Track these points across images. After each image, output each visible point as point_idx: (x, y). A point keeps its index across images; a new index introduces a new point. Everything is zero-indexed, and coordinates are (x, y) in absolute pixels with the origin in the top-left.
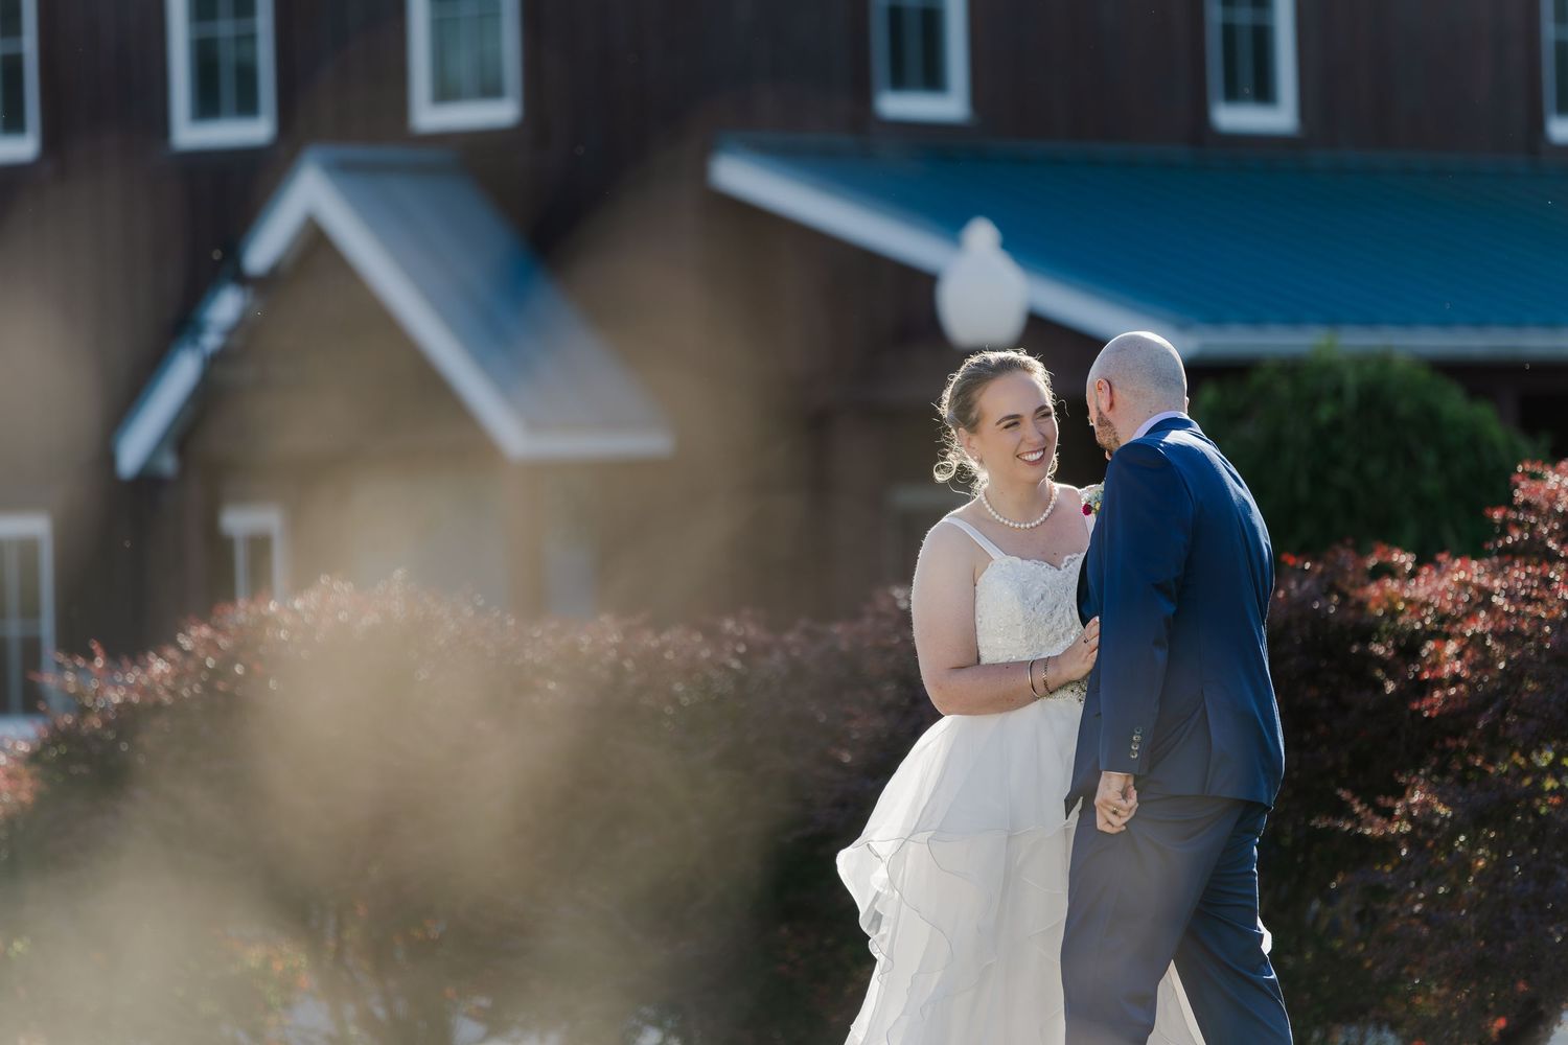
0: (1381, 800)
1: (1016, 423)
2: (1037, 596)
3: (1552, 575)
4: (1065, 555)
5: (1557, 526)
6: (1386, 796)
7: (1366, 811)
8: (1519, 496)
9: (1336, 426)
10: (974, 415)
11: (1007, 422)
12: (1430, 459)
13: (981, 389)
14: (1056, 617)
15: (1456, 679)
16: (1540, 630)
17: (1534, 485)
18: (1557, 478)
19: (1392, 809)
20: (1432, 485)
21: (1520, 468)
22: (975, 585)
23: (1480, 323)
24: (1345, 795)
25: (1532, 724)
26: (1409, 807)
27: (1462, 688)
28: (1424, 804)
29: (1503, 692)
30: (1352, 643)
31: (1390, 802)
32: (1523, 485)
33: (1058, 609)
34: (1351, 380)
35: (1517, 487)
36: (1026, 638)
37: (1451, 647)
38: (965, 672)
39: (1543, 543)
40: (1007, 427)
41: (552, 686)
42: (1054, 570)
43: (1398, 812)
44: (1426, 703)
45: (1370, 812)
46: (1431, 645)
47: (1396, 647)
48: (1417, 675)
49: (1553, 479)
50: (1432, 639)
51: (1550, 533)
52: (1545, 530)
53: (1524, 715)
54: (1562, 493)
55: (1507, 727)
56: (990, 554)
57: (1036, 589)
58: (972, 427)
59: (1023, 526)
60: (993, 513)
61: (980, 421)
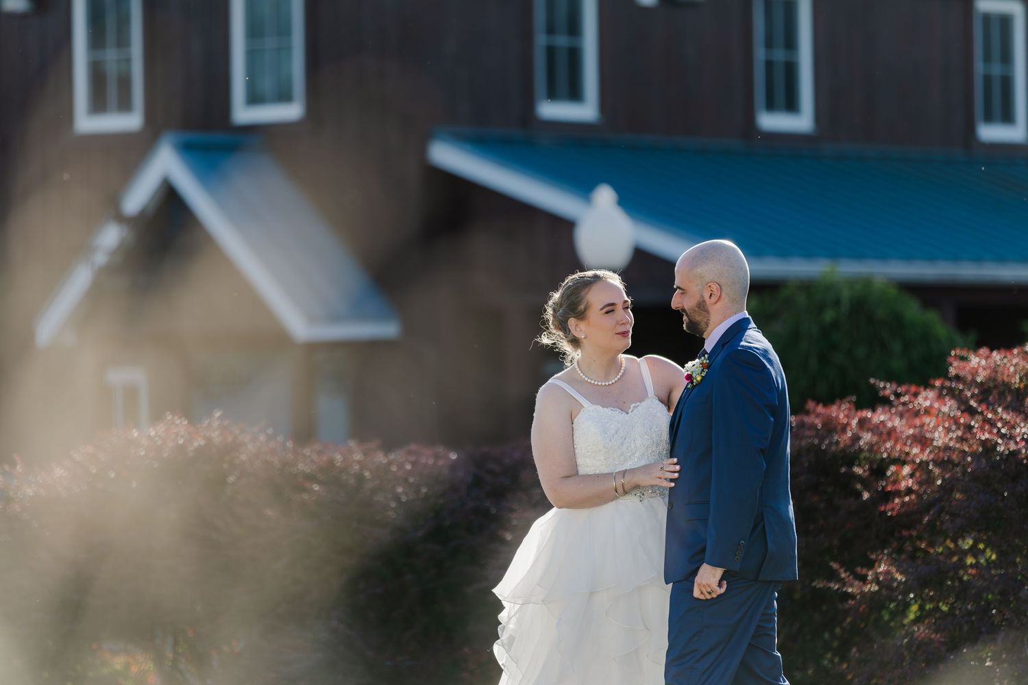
0: (859, 569)
1: (612, 311)
2: (612, 432)
3: (973, 423)
4: (633, 403)
5: (976, 391)
6: (862, 567)
7: (849, 576)
8: (952, 371)
9: (835, 325)
10: (582, 307)
11: (606, 310)
12: (897, 347)
15: (909, 491)
16: (964, 459)
17: (962, 364)
18: (977, 360)
19: (866, 576)
21: (953, 353)
22: (572, 423)
23: (931, 258)
24: (835, 566)
25: (959, 521)
26: (877, 575)
27: (913, 497)
28: (887, 573)
29: (939, 500)
30: (841, 466)
31: (864, 571)
32: (955, 364)
34: (846, 294)
35: (951, 365)
37: (906, 470)
38: (568, 480)
39: (967, 401)
40: (607, 313)
41: (317, 488)
42: (624, 414)
43: (869, 578)
44: (889, 506)
45: (851, 577)
46: (893, 468)
47: (871, 469)
48: (884, 488)
49: (975, 361)
50: (894, 464)
51: (972, 396)
52: (969, 394)
53: (953, 515)
54: (980, 370)
55: (942, 523)
56: (583, 404)
57: (612, 426)
58: (581, 316)
59: (603, 384)
60: (584, 377)
61: (588, 310)
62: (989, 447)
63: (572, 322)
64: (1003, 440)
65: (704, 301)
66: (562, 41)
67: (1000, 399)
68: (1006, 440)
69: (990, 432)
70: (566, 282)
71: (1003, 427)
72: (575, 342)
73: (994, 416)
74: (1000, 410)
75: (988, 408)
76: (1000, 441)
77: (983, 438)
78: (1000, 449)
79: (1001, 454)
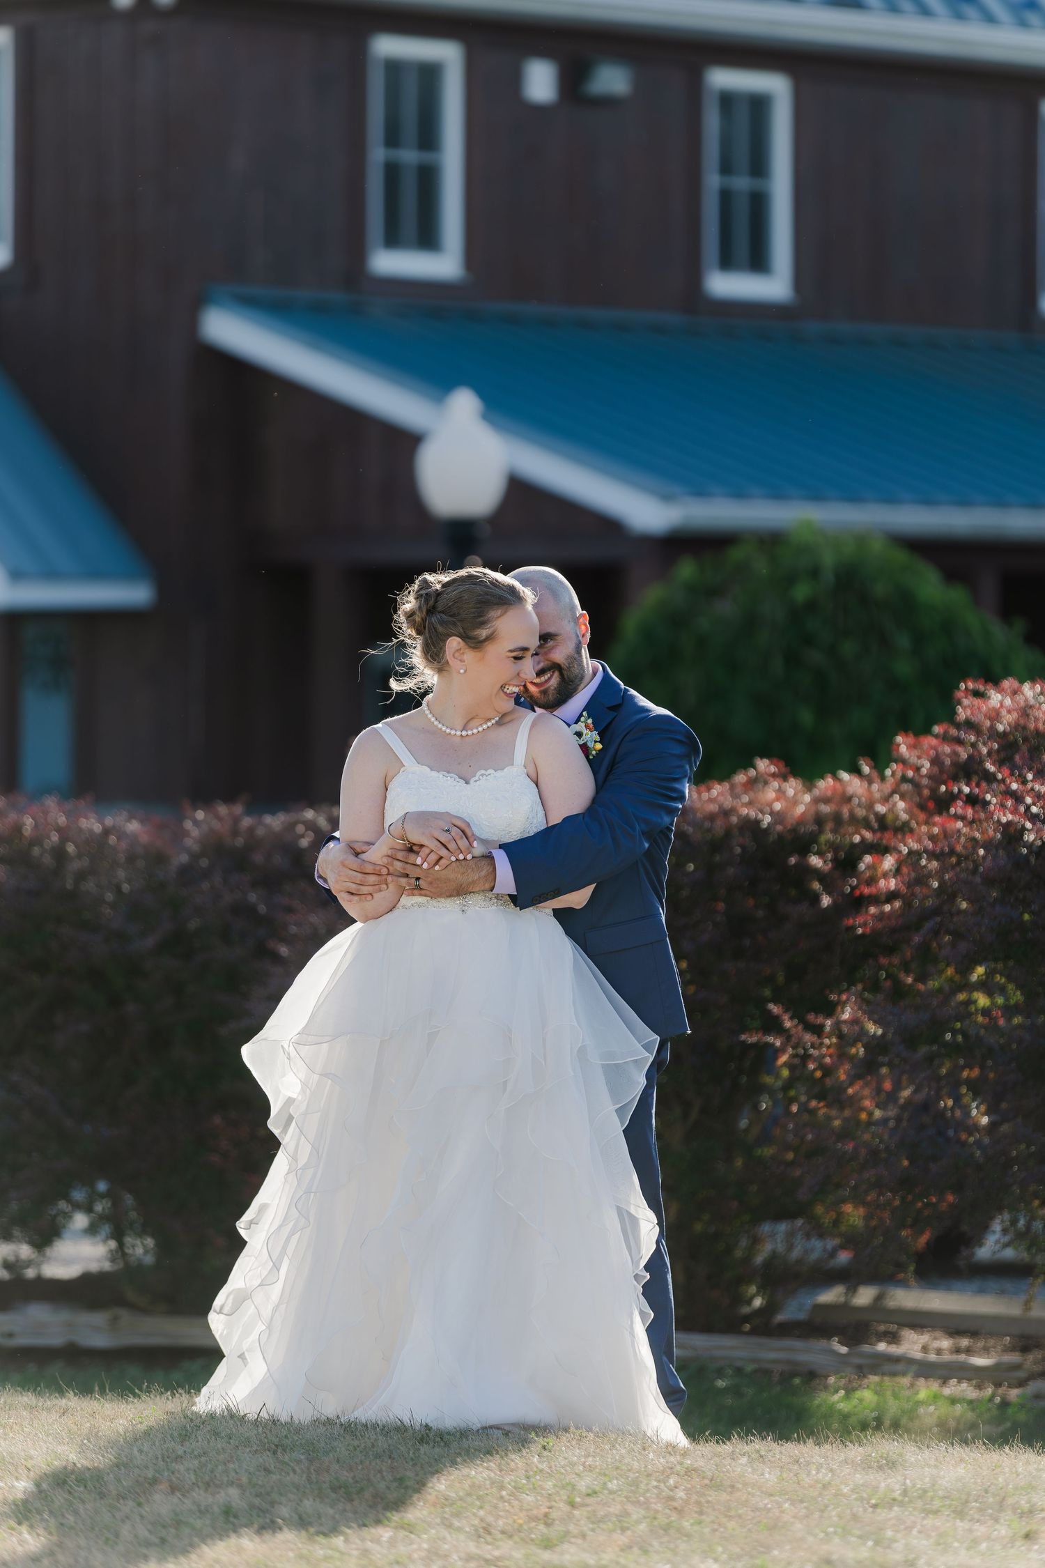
0: (811, 1017)
1: (521, 658)
3: (988, 797)
4: (479, 771)
5: (996, 746)
6: (816, 1013)
7: (796, 1026)
8: (962, 714)
9: (811, 606)
11: (515, 653)
12: (903, 641)
15: (891, 896)
16: (975, 851)
17: (977, 702)
18: (999, 697)
19: (822, 1026)
20: (904, 668)
21: (963, 686)
22: (386, 790)
24: (774, 1008)
25: (963, 946)
26: (838, 1024)
27: (897, 904)
28: (854, 1021)
29: (936, 911)
30: (791, 855)
31: (819, 1020)
32: (966, 702)
34: (828, 559)
35: (959, 703)
37: (889, 862)
39: (981, 762)
40: (516, 657)
42: (462, 783)
43: (828, 1029)
44: (859, 920)
45: (800, 1027)
46: (868, 859)
47: (835, 860)
48: (853, 888)
49: (995, 698)
50: (870, 853)
51: (990, 753)
52: (984, 750)
53: (957, 935)
54: (1004, 712)
55: (940, 947)
56: (403, 762)
58: (475, 643)
60: (435, 723)
61: (489, 641)
62: (1012, 835)
63: (453, 643)
64: (1034, 824)
66: (409, 156)
67: (1031, 759)
68: (1039, 824)
69: (1014, 811)
71: (1034, 804)
73: (1020, 786)
74: (1030, 776)
75: (1012, 774)
76: (1029, 825)
77: (1004, 820)
78: (1030, 837)
79: (1030, 846)
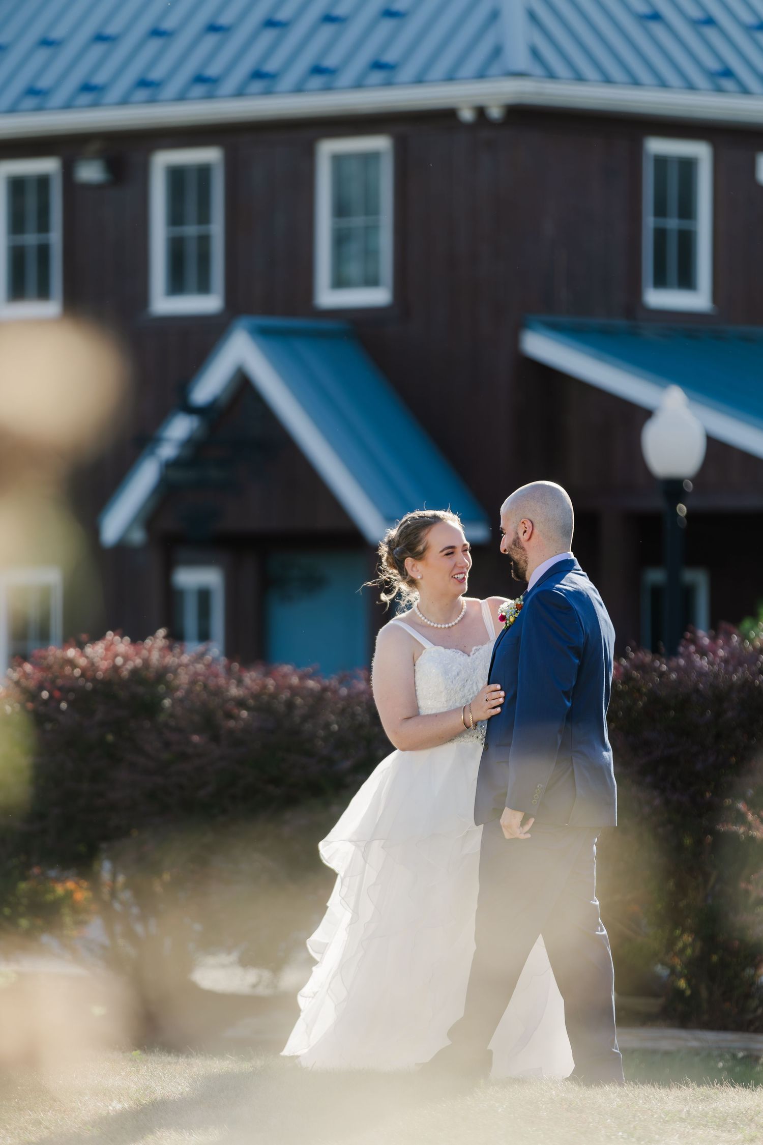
1: (452, 553)
2: (454, 673)
4: (475, 646)
10: (421, 548)
11: (445, 552)
13: (426, 531)
14: (467, 687)
22: (414, 665)
33: (468, 682)
36: (447, 701)
38: (410, 721)
40: (447, 554)
41: (244, 714)
42: (466, 656)
56: (424, 646)
57: (454, 668)
58: (419, 556)
59: (443, 626)
60: (423, 618)
61: (426, 551)
63: (409, 562)
65: (518, 538)
66: (673, 223)
70: (404, 519)
72: (412, 583)
